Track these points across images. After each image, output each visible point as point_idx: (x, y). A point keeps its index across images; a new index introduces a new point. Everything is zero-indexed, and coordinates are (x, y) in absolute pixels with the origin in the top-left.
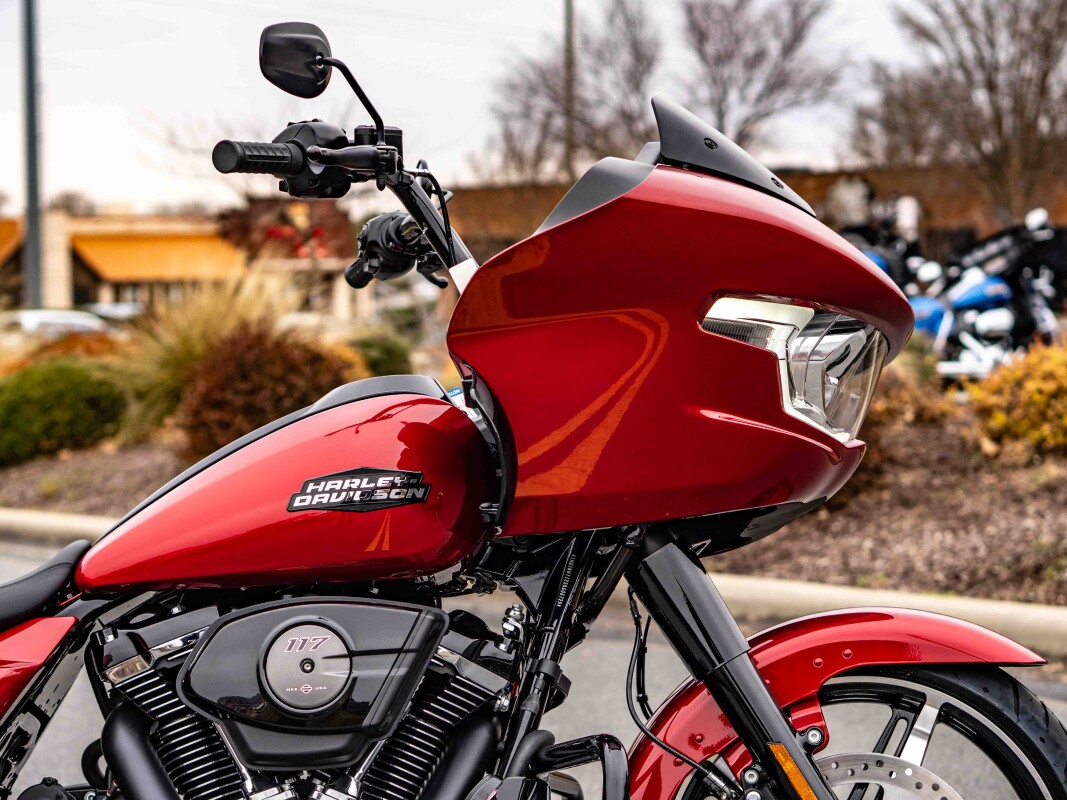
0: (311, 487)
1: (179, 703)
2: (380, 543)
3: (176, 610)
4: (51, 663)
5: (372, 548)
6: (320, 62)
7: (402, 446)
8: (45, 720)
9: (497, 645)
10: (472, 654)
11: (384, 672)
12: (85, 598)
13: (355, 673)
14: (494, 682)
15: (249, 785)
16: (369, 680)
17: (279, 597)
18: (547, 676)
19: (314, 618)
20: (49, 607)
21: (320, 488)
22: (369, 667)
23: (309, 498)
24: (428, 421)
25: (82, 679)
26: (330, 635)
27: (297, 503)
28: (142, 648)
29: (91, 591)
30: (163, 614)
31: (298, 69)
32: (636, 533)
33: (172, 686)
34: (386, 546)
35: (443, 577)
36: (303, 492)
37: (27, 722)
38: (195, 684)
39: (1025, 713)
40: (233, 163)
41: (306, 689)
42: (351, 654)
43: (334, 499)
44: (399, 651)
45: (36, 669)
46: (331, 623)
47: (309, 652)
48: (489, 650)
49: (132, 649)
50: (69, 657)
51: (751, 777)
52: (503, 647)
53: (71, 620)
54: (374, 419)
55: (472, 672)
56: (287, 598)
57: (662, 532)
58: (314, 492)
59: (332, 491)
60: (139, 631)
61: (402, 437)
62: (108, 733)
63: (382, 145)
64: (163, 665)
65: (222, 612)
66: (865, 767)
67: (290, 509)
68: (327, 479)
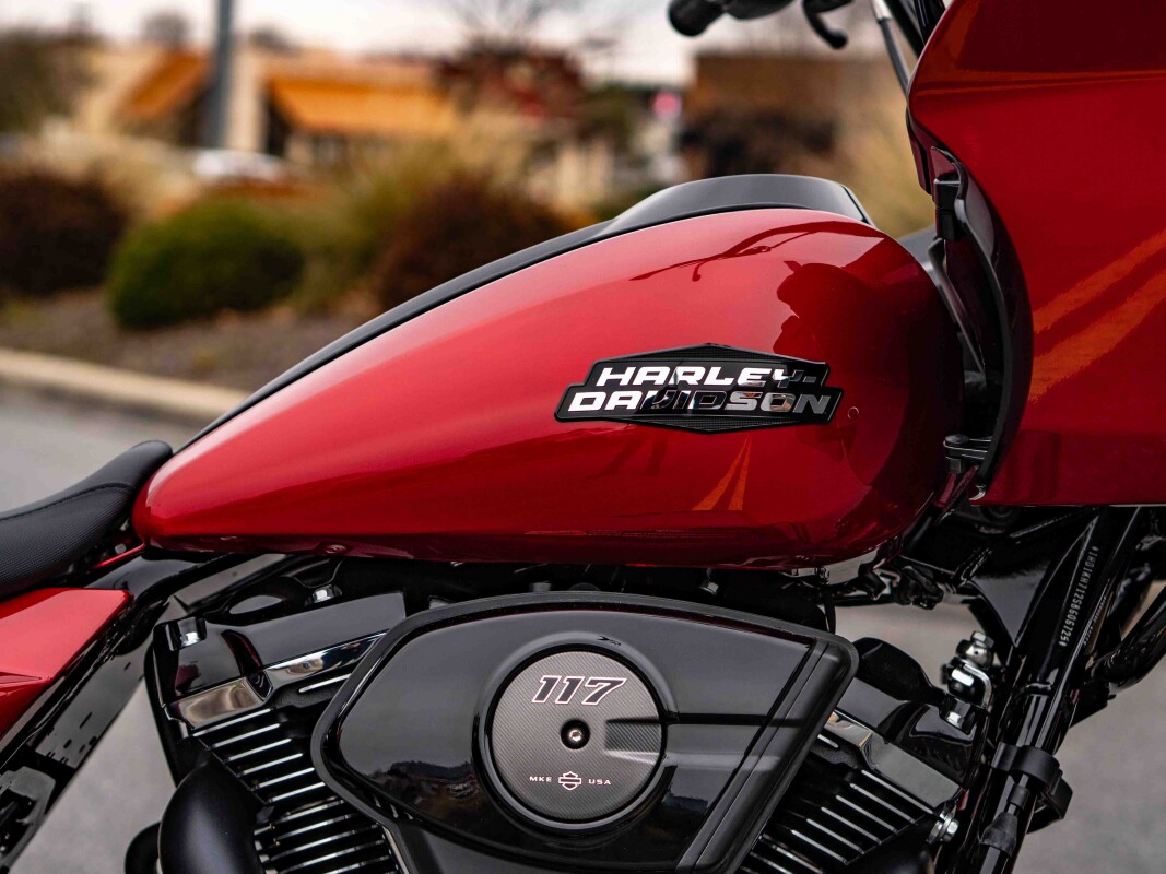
0: (606, 375)
1: (313, 778)
2: (727, 495)
3: (322, 595)
4: (75, 672)
5: (708, 504)
7: (787, 312)
8: (63, 775)
9: (944, 716)
10: (894, 730)
11: (730, 761)
12: (150, 554)
13: (671, 758)
14: (929, 785)
17: (524, 586)
18: (1032, 779)
19: (592, 637)
21: (625, 378)
22: (700, 747)
23: (600, 397)
24: (841, 263)
25: (136, 717)
26: (625, 677)
27: (576, 405)
28: (250, 664)
29: (162, 543)
30: (300, 601)
33: (302, 744)
34: (737, 504)
35: (840, 572)
36: (590, 385)
37: (28, 782)
41: (570, 781)
42: (665, 718)
44: (762, 722)
45: (36, 690)
46: (627, 652)
47: (582, 705)
48: (929, 722)
49: (229, 662)
50: (113, 665)
52: (954, 718)
53: (118, 597)
54: (732, 253)
55: (896, 765)
58: (612, 386)
60: (249, 630)
61: (785, 292)
64: (290, 700)
65: (412, 606)
67: (562, 415)
68: (639, 361)
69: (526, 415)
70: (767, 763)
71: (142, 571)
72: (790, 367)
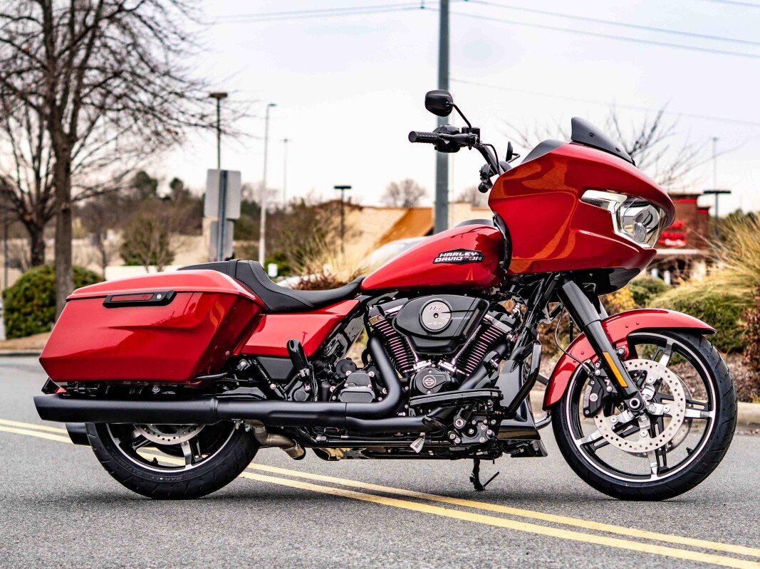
0: (441, 255)
1: (393, 331)
2: (470, 277)
3: (394, 299)
4: (350, 315)
6: (448, 104)
8: (350, 342)
9: (508, 315)
10: (498, 318)
11: (462, 318)
12: (363, 294)
13: (452, 318)
14: (507, 329)
15: (417, 359)
16: (457, 321)
18: (527, 329)
19: (441, 300)
20: (350, 296)
21: (444, 255)
22: (458, 316)
23: (440, 259)
24: (487, 235)
26: (444, 305)
27: (436, 261)
28: (381, 311)
29: (365, 292)
30: (390, 300)
31: (439, 107)
32: (559, 275)
33: (391, 325)
34: (472, 278)
36: (439, 257)
38: (399, 324)
39: (702, 347)
40: (415, 139)
41: (435, 323)
42: (451, 312)
43: (449, 259)
44: (468, 311)
45: (345, 316)
46: (446, 302)
47: (437, 311)
48: (504, 317)
49: (378, 311)
50: (357, 317)
51: (598, 365)
52: (510, 316)
53: (357, 301)
54: (469, 232)
55: (498, 324)
57: (569, 277)
58: (442, 257)
59: (448, 257)
60: (381, 305)
61: (477, 240)
62: (369, 344)
63: (471, 134)
64: (389, 317)
65: (409, 299)
66: (641, 364)
67: (434, 263)
68: (447, 252)
70: (468, 318)
71: (361, 297)
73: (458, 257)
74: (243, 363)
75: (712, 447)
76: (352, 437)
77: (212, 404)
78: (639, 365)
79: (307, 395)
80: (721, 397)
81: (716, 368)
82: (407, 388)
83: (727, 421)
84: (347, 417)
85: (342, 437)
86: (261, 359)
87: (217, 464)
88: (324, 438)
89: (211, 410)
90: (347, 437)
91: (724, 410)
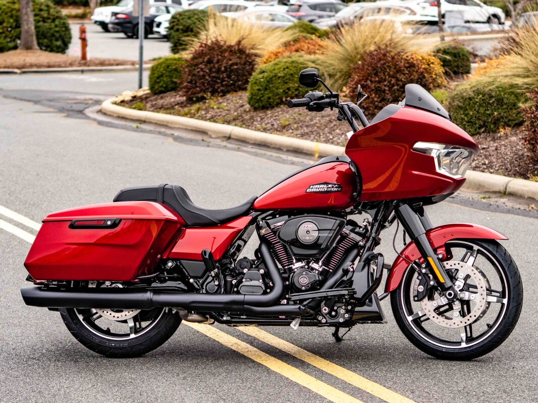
0: (311, 187)
1: (277, 240)
2: (331, 201)
3: (277, 216)
4: (246, 228)
5: (329, 202)
6: (315, 79)
7: (337, 176)
8: (245, 242)
9: (360, 229)
10: (352, 231)
11: (327, 235)
12: (255, 212)
13: (319, 235)
14: (358, 238)
15: (294, 261)
16: (324, 237)
17: (304, 214)
18: (373, 237)
19: (311, 220)
20: (246, 213)
21: (314, 187)
22: (324, 233)
23: (311, 190)
24: (344, 171)
25: (255, 233)
26: (314, 225)
27: (308, 191)
28: (268, 225)
29: (256, 210)
30: (274, 217)
31: (310, 81)
32: (396, 201)
33: (275, 235)
34: (333, 202)
35: (348, 210)
36: (309, 188)
37: (241, 242)
38: (280, 235)
39: (499, 252)
40: (292, 106)
41: (308, 238)
42: (319, 230)
43: (317, 190)
44: (331, 230)
45: (242, 229)
46: (314, 222)
47: (309, 229)
48: (357, 230)
49: (266, 225)
50: (251, 226)
51: (424, 266)
53: (251, 217)
54: (331, 169)
55: (353, 235)
56: (306, 215)
57: (404, 202)
58: (312, 188)
59: (317, 188)
60: (268, 221)
62: (260, 246)
63: (332, 99)
64: (274, 230)
65: (289, 217)
66: (455, 264)
67: (306, 192)
68: (316, 185)
69: (300, 192)
70: (331, 235)
71: (254, 214)
72: (338, 185)
73: (323, 188)
74: (170, 264)
75: (505, 325)
76: (249, 317)
77: (148, 295)
78: (453, 265)
79: (216, 288)
80: (512, 289)
81: (508, 268)
82: (287, 283)
83: (515, 306)
84: (245, 306)
85: (241, 317)
86: (183, 262)
87: (152, 334)
88: (229, 318)
89: (148, 299)
90: (245, 317)
91: (514, 298)
